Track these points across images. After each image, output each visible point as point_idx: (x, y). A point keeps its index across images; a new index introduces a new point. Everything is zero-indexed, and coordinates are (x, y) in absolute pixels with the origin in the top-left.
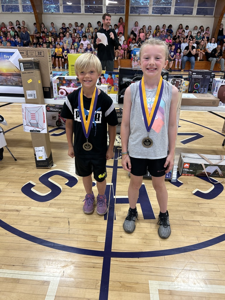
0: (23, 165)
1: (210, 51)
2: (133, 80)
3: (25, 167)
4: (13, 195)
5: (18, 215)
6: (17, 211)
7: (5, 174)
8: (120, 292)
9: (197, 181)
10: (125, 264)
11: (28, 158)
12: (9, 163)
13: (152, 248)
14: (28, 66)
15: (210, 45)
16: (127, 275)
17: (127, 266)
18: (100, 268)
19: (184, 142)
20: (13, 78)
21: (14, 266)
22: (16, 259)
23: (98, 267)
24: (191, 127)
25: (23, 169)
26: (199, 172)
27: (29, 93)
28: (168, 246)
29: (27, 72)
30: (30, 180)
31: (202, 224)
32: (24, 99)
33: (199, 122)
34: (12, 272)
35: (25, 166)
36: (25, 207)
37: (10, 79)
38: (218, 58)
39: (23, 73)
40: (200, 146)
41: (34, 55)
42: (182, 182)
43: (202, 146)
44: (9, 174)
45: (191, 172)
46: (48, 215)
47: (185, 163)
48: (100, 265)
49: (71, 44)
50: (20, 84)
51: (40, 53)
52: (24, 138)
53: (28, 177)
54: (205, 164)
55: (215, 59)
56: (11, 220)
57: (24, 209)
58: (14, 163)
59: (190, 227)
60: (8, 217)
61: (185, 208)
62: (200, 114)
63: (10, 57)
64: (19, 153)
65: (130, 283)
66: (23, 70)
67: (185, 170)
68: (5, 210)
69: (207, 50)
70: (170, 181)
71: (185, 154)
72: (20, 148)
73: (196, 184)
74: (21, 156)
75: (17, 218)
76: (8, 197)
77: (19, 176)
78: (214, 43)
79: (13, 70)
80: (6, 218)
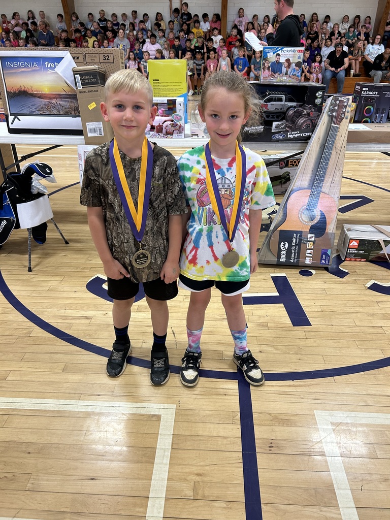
0: (79, 251)
1: (371, 59)
2: (265, 102)
3: (86, 254)
4: (74, 295)
5: (89, 325)
6: (87, 318)
7: (54, 265)
8: (274, 427)
9: (370, 268)
10: (273, 389)
11: (87, 240)
12: (57, 248)
13: (313, 366)
14: (88, 79)
15: (373, 48)
16: (280, 403)
17: (277, 392)
18: (235, 395)
19: (343, 210)
20: (61, 103)
21: (99, 395)
22: (100, 386)
23: (231, 394)
24: (350, 186)
25: (82, 256)
26: (374, 254)
27: (91, 127)
28: (337, 363)
29: (87, 89)
30: (98, 272)
31: (387, 331)
32: (81, 139)
33: (363, 178)
34: (100, 403)
35: (85, 252)
36: (98, 312)
37: (56, 104)
38: (385, 72)
39: (80, 93)
40: (370, 215)
41: (97, 60)
42: (347, 271)
43: (373, 216)
44: (61, 264)
45: (361, 254)
46: (138, 323)
47: (352, 239)
48: (235, 391)
49: (128, 50)
50: (73, 113)
51: (107, 58)
52: (74, 209)
53: (94, 269)
54: (384, 241)
55: (380, 73)
56: (80, 331)
57: (97, 316)
58: (65, 248)
59: (368, 336)
60: (73, 328)
61: (358, 309)
62: (363, 165)
63: (55, 65)
64: (70, 233)
65: (286, 415)
66: (80, 87)
67: (352, 251)
68: (66, 318)
69: (366, 57)
70: (326, 269)
71: (350, 225)
72: (69, 225)
73: (370, 273)
74: (74, 238)
75: (89, 328)
76: (67, 298)
77: (77, 268)
78: (380, 44)
79: (61, 88)
80: (72, 329)
